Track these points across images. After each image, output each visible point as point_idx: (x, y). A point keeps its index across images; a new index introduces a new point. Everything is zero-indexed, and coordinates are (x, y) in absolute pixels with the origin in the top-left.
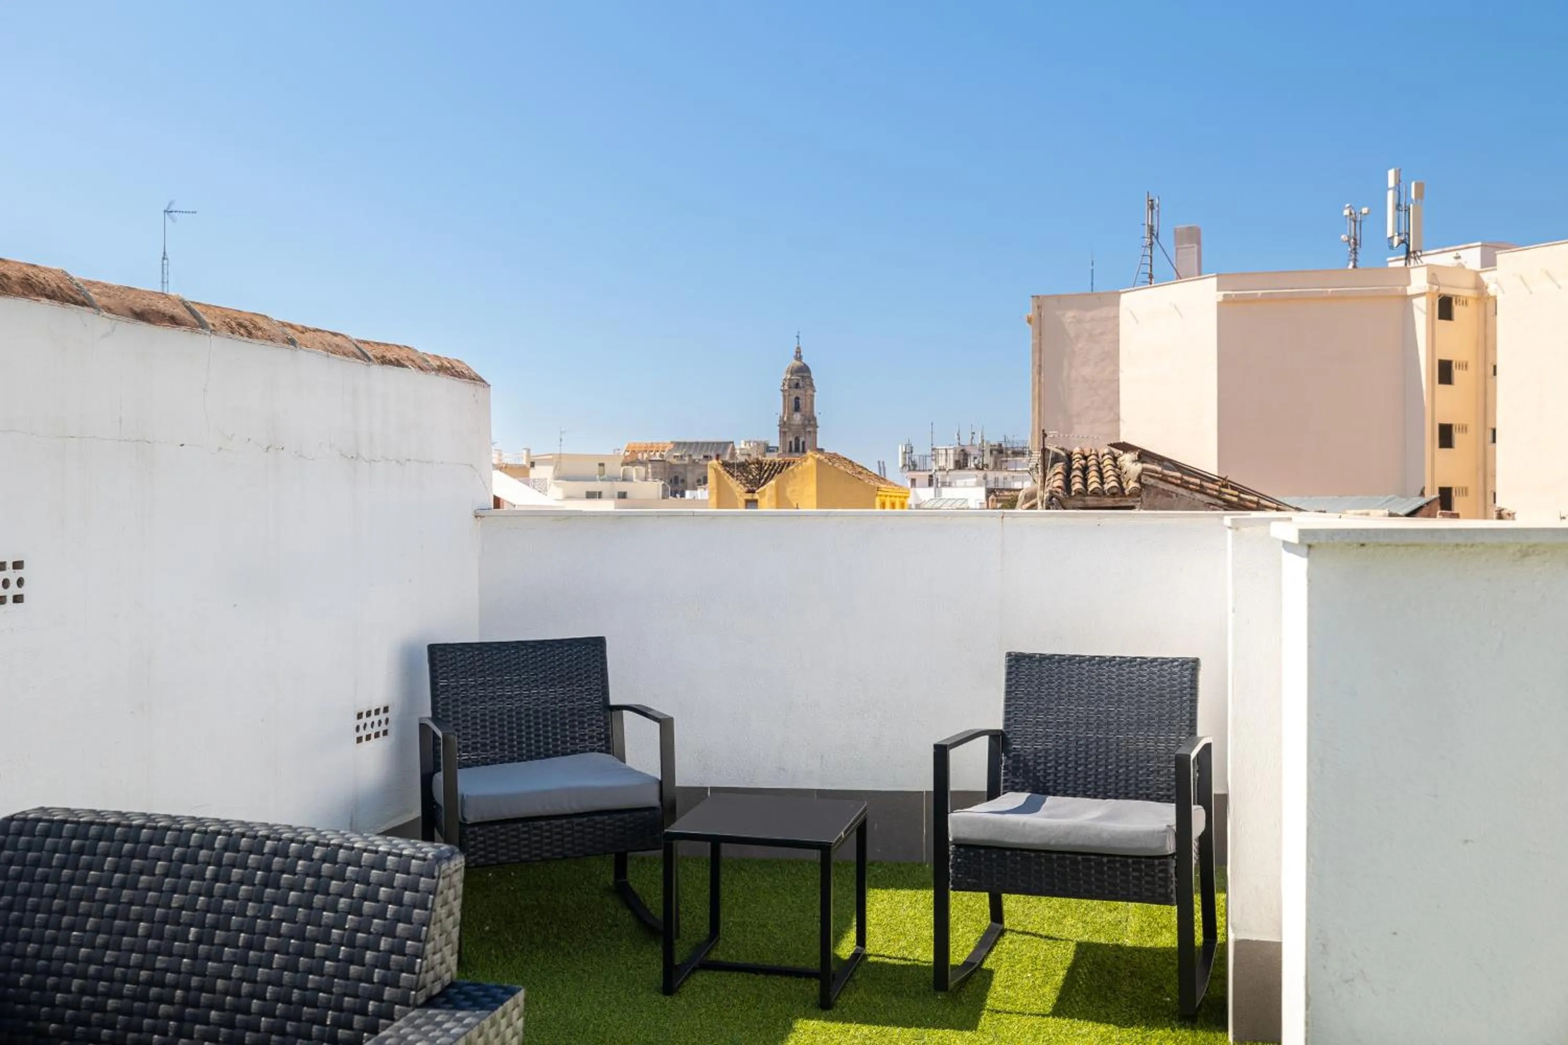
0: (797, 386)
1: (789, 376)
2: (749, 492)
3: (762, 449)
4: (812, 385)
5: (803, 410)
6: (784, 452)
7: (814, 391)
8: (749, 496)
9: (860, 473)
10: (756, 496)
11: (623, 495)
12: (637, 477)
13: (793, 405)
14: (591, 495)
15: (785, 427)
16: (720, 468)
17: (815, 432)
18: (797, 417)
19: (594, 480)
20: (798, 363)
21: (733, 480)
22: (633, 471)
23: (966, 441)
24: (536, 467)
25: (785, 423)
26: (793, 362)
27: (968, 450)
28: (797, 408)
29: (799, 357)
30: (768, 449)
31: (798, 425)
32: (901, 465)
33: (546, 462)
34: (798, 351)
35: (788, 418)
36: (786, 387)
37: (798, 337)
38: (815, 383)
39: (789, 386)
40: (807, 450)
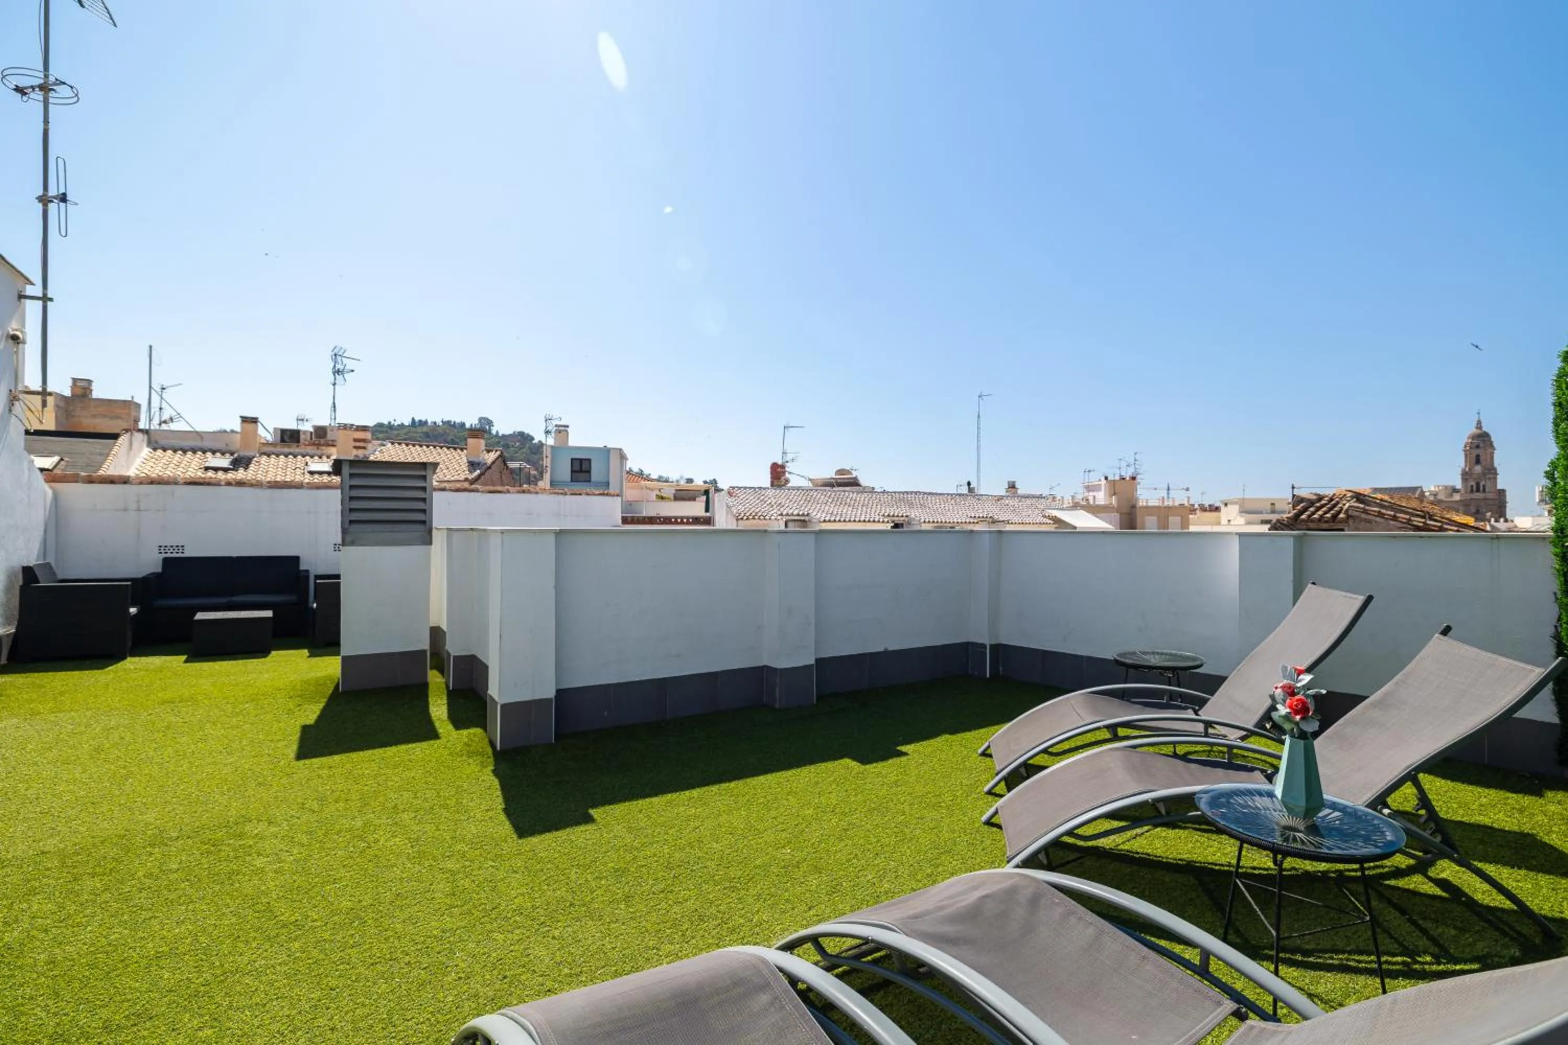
0: (1478, 447)
1: (1470, 441)
4: (1491, 445)
5: (1484, 464)
6: (1466, 492)
7: (1494, 449)
13: (1474, 460)
14: (1263, 522)
15: (1466, 476)
17: (1496, 479)
18: (1478, 469)
20: (1479, 431)
24: (1229, 506)
25: (1466, 473)
26: (1473, 430)
28: (1478, 461)
29: (1479, 425)
30: (1455, 490)
31: (1479, 474)
33: (1235, 503)
34: (1479, 423)
35: (1470, 469)
36: (1468, 448)
37: (1479, 413)
38: (1495, 444)
39: (1471, 448)
40: (1487, 490)
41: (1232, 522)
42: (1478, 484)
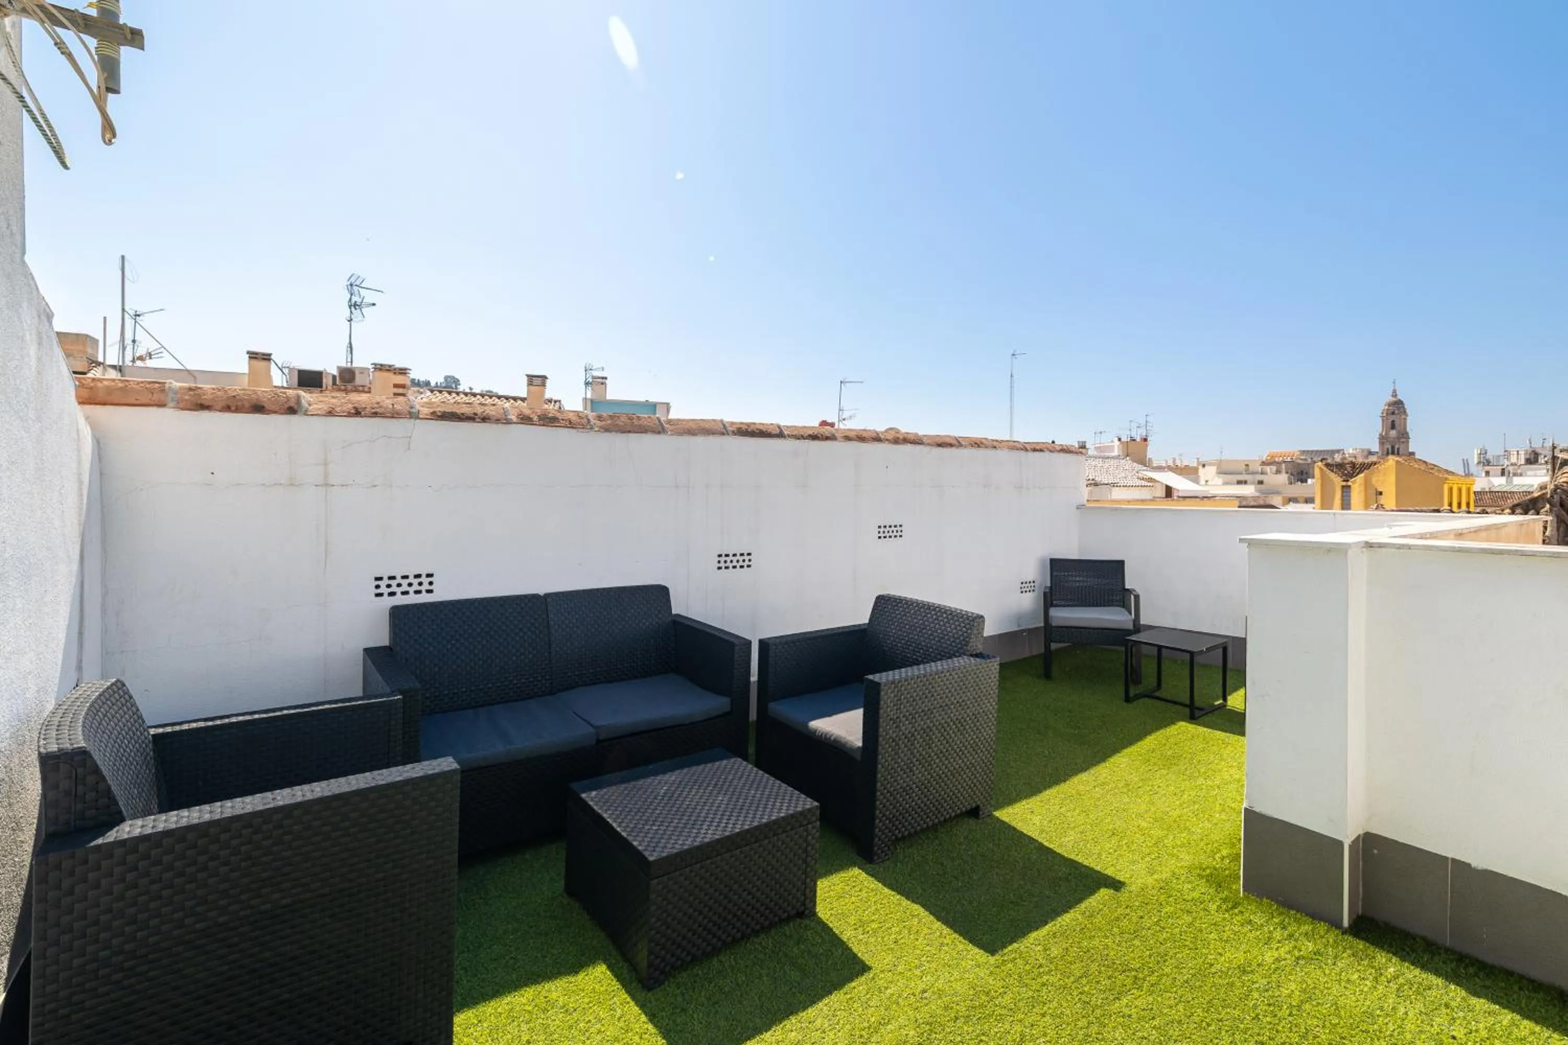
0: (1393, 413)
1: (1387, 407)
2: (1344, 481)
3: (1366, 453)
4: (1405, 412)
5: (1398, 428)
6: (1383, 455)
7: (1407, 416)
8: (1344, 484)
9: (1432, 469)
10: (1349, 483)
11: (1261, 482)
12: (1271, 472)
13: (1390, 425)
14: (1239, 482)
15: (1383, 439)
16: (1325, 469)
17: (1408, 442)
18: (1393, 433)
19: (1241, 474)
20: (1394, 399)
21: (1332, 474)
22: (1268, 469)
23: (1537, 445)
24: (1206, 467)
25: (1383, 437)
26: (1389, 398)
27: (1538, 451)
28: (1393, 426)
29: (1394, 394)
30: (1370, 453)
31: (1394, 438)
32: (1476, 461)
33: (1211, 464)
34: (1394, 391)
35: (1386, 434)
36: (1384, 415)
37: (1394, 383)
38: (1408, 411)
39: (1387, 414)
40: (1401, 453)
41: (1209, 483)
42: (1393, 447)
